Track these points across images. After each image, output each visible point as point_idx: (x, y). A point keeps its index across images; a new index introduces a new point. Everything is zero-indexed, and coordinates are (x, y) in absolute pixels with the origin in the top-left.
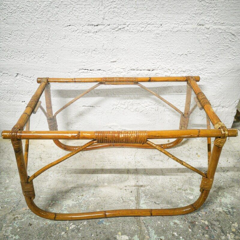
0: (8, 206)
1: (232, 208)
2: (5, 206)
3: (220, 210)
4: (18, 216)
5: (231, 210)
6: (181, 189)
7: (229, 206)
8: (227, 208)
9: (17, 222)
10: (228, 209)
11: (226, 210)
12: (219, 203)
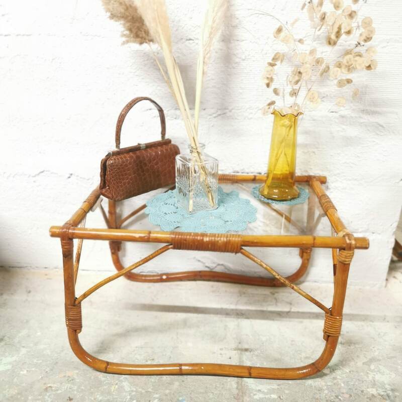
0: (37, 370)
1: (392, 390)
2: (33, 369)
3: (373, 393)
4: (52, 385)
5: (391, 393)
6: (310, 357)
7: (387, 386)
8: (384, 390)
9: (50, 393)
10: (385, 392)
11: (382, 393)
12: (371, 382)
